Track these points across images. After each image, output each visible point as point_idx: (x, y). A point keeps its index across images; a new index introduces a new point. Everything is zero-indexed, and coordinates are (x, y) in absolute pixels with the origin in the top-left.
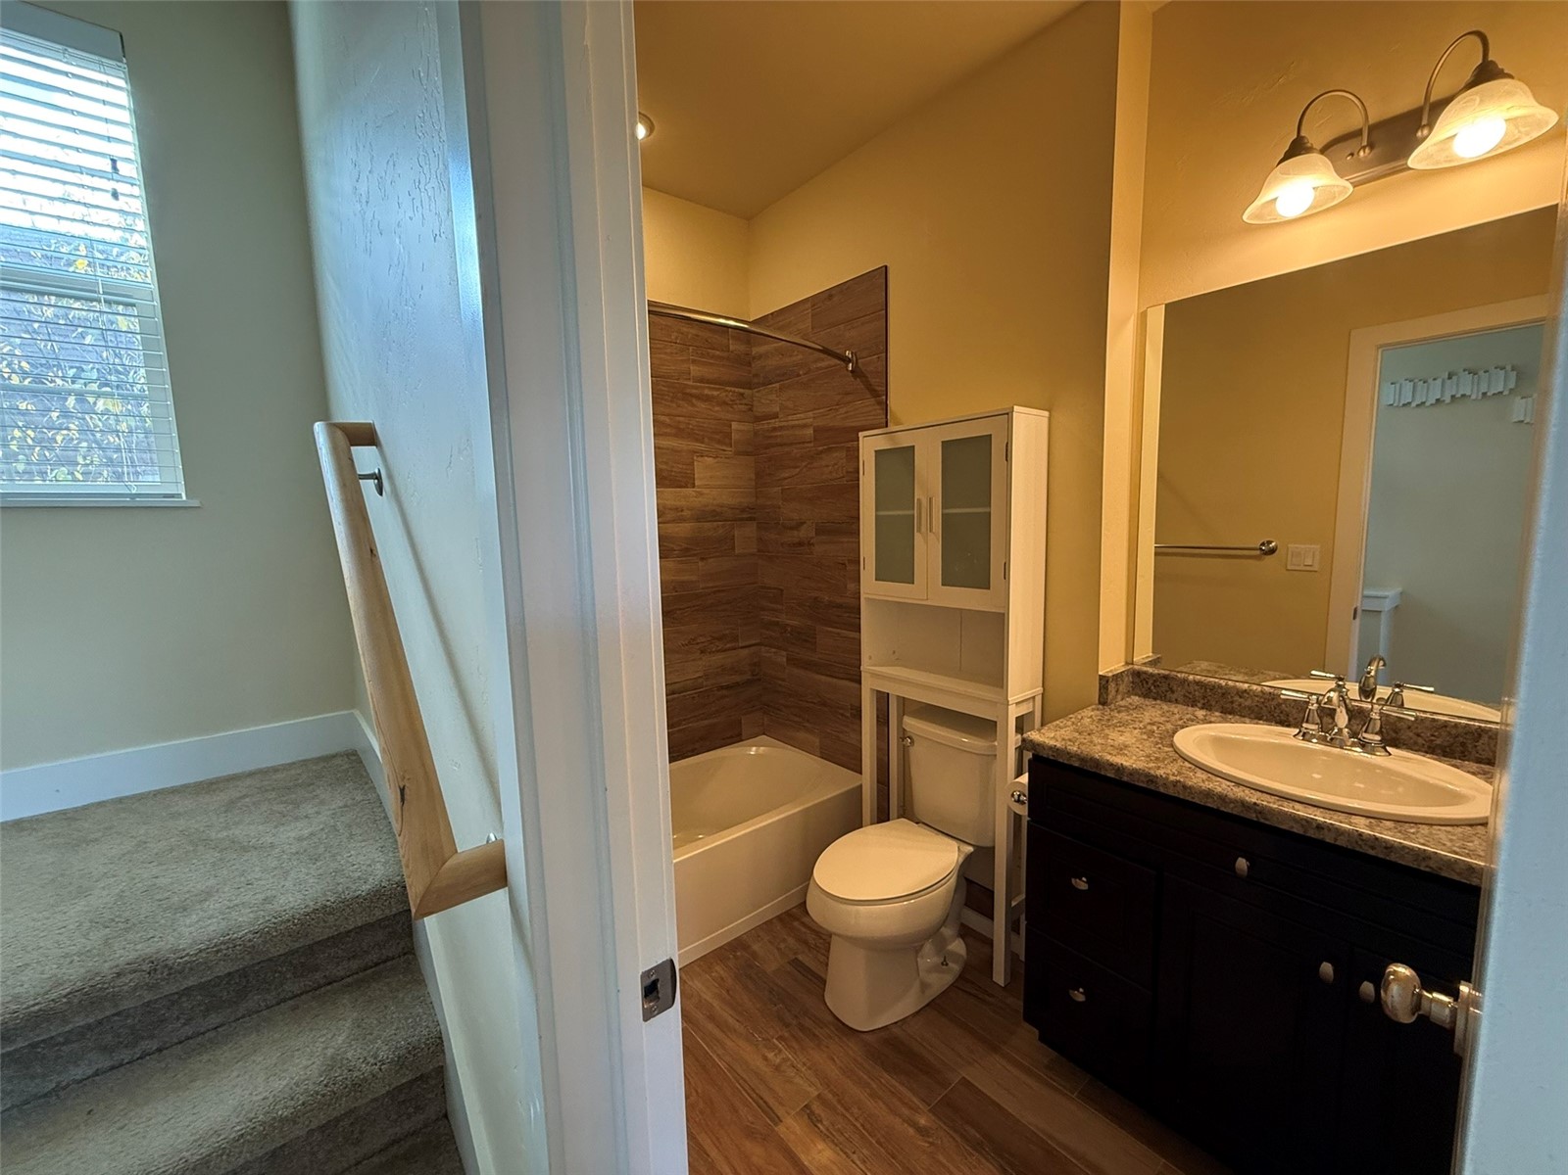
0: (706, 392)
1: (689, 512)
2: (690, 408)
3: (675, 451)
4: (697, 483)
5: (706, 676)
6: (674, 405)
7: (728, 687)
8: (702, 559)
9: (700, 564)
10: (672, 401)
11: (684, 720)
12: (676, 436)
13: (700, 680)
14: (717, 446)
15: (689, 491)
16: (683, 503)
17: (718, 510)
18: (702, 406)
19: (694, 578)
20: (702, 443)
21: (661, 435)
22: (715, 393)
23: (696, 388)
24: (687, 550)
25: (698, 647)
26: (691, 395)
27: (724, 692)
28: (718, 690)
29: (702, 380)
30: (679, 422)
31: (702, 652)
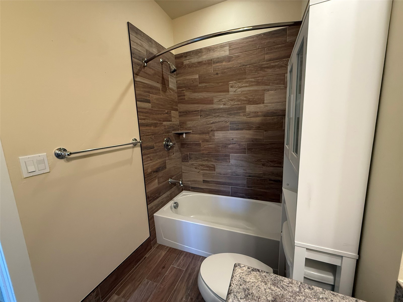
0: (272, 64)
1: (261, 113)
2: (264, 73)
3: (256, 91)
4: (265, 102)
5: (264, 174)
6: (256, 74)
7: (274, 181)
8: (266, 131)
9: (265, 133)
10: (255, 72)
11: (254, 187)
12: (257, 85)
13: (262, 175)
14: (276, 86)
15: (262, 105)
16: (258, 110)
17: (275, 111)
18: (269, 71)
19: (261, 138)
20: (269, 85)
21: (250, 86)
22: (277, 64)
23: (267, 64)
24: (259, 127)
25: (261, 163)
26: (265, 68)
27: (272, 182)
28: (269, 180)
29: (270, 60)
30: (258, 79)
31: (263, 165)
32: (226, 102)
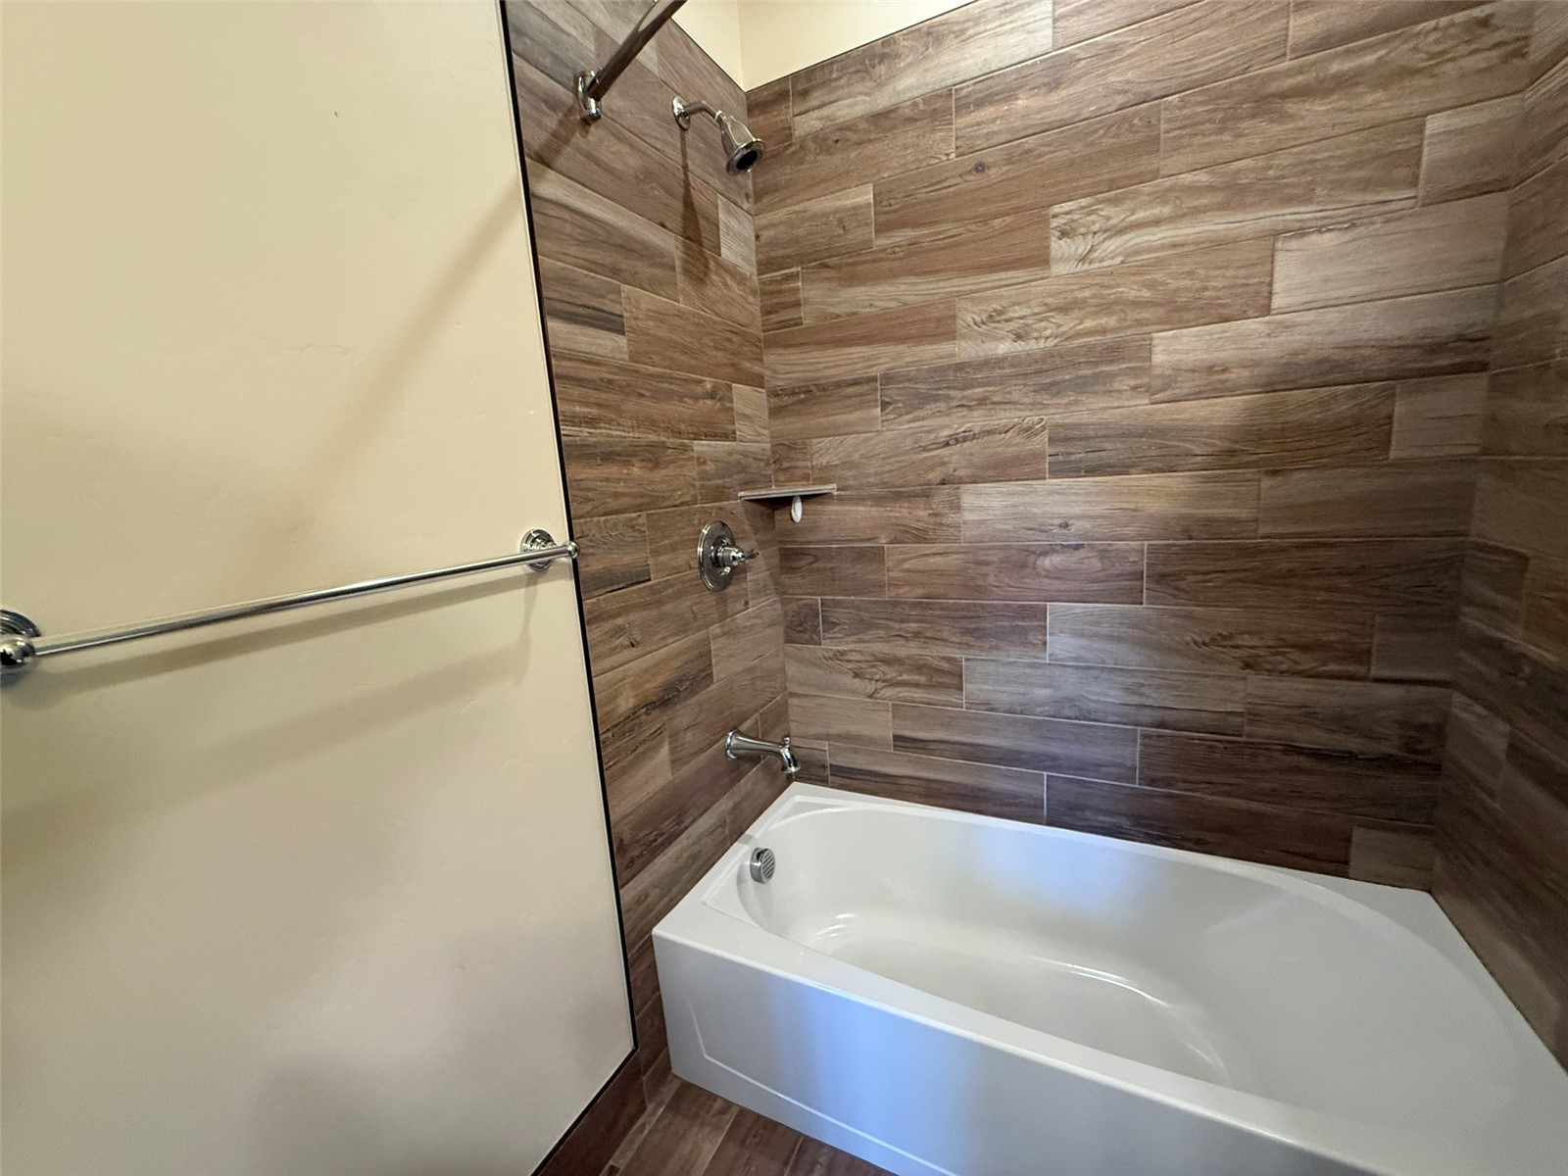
0: (1335, 67)
1: (1245, 373)
2: (1276, 128)
3: (1218, 244)
4: (1277, 302)
5: (1253, 716)
6: (1226, 137)
7: (1316, 754)
8: (1274, 473)
9: (1267, 483)
10: (1220, 131)
11: (1185, 781)
12: (1224, 207)
13: (1238, 720)
14: (1358, 198)
15: (1253, 325)
16: (1227, 354)
17: (1338, 356)
18: (1315, 111)
19: (1243, 513)
20: (1309, 201)
21: (1184, 215)
22: (1369, 59)
23: (1300, 70)
24: (1231, 452)
25: (1238, 653)
26: (1284, 95)
27: (1303, 761)
28: (1284, 752)
29: (1323, 43)
30: (1238, 171)
31: (1247, 666)
32: (1029, 321)
